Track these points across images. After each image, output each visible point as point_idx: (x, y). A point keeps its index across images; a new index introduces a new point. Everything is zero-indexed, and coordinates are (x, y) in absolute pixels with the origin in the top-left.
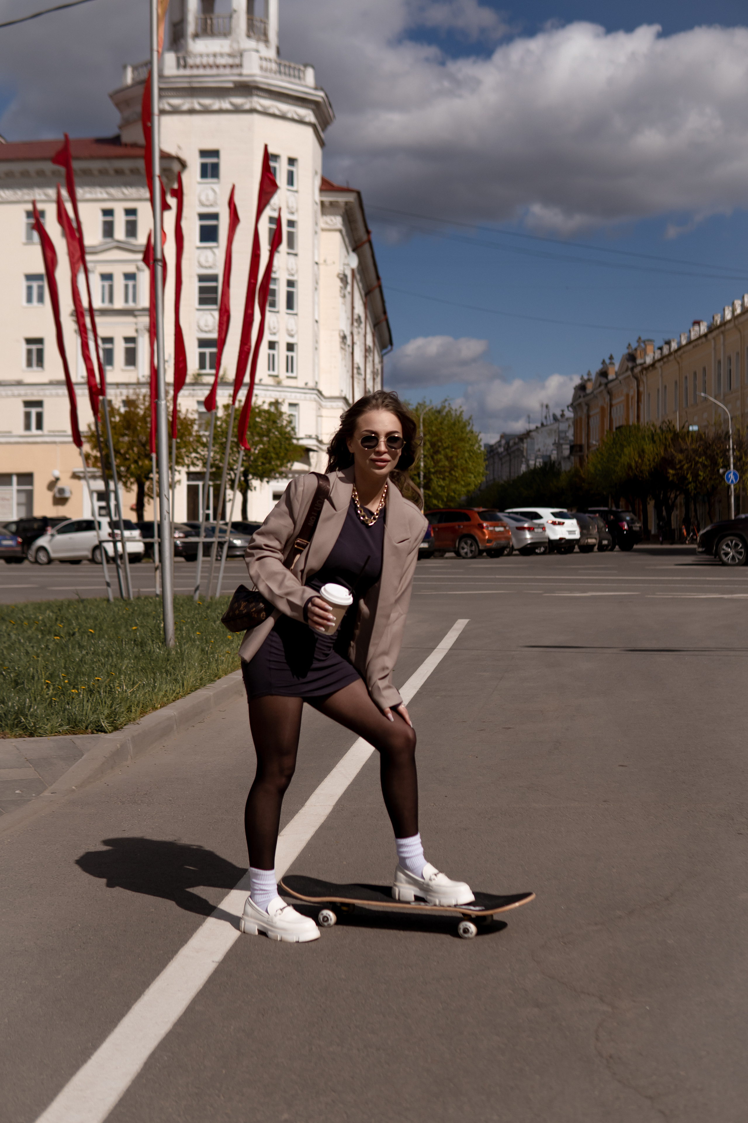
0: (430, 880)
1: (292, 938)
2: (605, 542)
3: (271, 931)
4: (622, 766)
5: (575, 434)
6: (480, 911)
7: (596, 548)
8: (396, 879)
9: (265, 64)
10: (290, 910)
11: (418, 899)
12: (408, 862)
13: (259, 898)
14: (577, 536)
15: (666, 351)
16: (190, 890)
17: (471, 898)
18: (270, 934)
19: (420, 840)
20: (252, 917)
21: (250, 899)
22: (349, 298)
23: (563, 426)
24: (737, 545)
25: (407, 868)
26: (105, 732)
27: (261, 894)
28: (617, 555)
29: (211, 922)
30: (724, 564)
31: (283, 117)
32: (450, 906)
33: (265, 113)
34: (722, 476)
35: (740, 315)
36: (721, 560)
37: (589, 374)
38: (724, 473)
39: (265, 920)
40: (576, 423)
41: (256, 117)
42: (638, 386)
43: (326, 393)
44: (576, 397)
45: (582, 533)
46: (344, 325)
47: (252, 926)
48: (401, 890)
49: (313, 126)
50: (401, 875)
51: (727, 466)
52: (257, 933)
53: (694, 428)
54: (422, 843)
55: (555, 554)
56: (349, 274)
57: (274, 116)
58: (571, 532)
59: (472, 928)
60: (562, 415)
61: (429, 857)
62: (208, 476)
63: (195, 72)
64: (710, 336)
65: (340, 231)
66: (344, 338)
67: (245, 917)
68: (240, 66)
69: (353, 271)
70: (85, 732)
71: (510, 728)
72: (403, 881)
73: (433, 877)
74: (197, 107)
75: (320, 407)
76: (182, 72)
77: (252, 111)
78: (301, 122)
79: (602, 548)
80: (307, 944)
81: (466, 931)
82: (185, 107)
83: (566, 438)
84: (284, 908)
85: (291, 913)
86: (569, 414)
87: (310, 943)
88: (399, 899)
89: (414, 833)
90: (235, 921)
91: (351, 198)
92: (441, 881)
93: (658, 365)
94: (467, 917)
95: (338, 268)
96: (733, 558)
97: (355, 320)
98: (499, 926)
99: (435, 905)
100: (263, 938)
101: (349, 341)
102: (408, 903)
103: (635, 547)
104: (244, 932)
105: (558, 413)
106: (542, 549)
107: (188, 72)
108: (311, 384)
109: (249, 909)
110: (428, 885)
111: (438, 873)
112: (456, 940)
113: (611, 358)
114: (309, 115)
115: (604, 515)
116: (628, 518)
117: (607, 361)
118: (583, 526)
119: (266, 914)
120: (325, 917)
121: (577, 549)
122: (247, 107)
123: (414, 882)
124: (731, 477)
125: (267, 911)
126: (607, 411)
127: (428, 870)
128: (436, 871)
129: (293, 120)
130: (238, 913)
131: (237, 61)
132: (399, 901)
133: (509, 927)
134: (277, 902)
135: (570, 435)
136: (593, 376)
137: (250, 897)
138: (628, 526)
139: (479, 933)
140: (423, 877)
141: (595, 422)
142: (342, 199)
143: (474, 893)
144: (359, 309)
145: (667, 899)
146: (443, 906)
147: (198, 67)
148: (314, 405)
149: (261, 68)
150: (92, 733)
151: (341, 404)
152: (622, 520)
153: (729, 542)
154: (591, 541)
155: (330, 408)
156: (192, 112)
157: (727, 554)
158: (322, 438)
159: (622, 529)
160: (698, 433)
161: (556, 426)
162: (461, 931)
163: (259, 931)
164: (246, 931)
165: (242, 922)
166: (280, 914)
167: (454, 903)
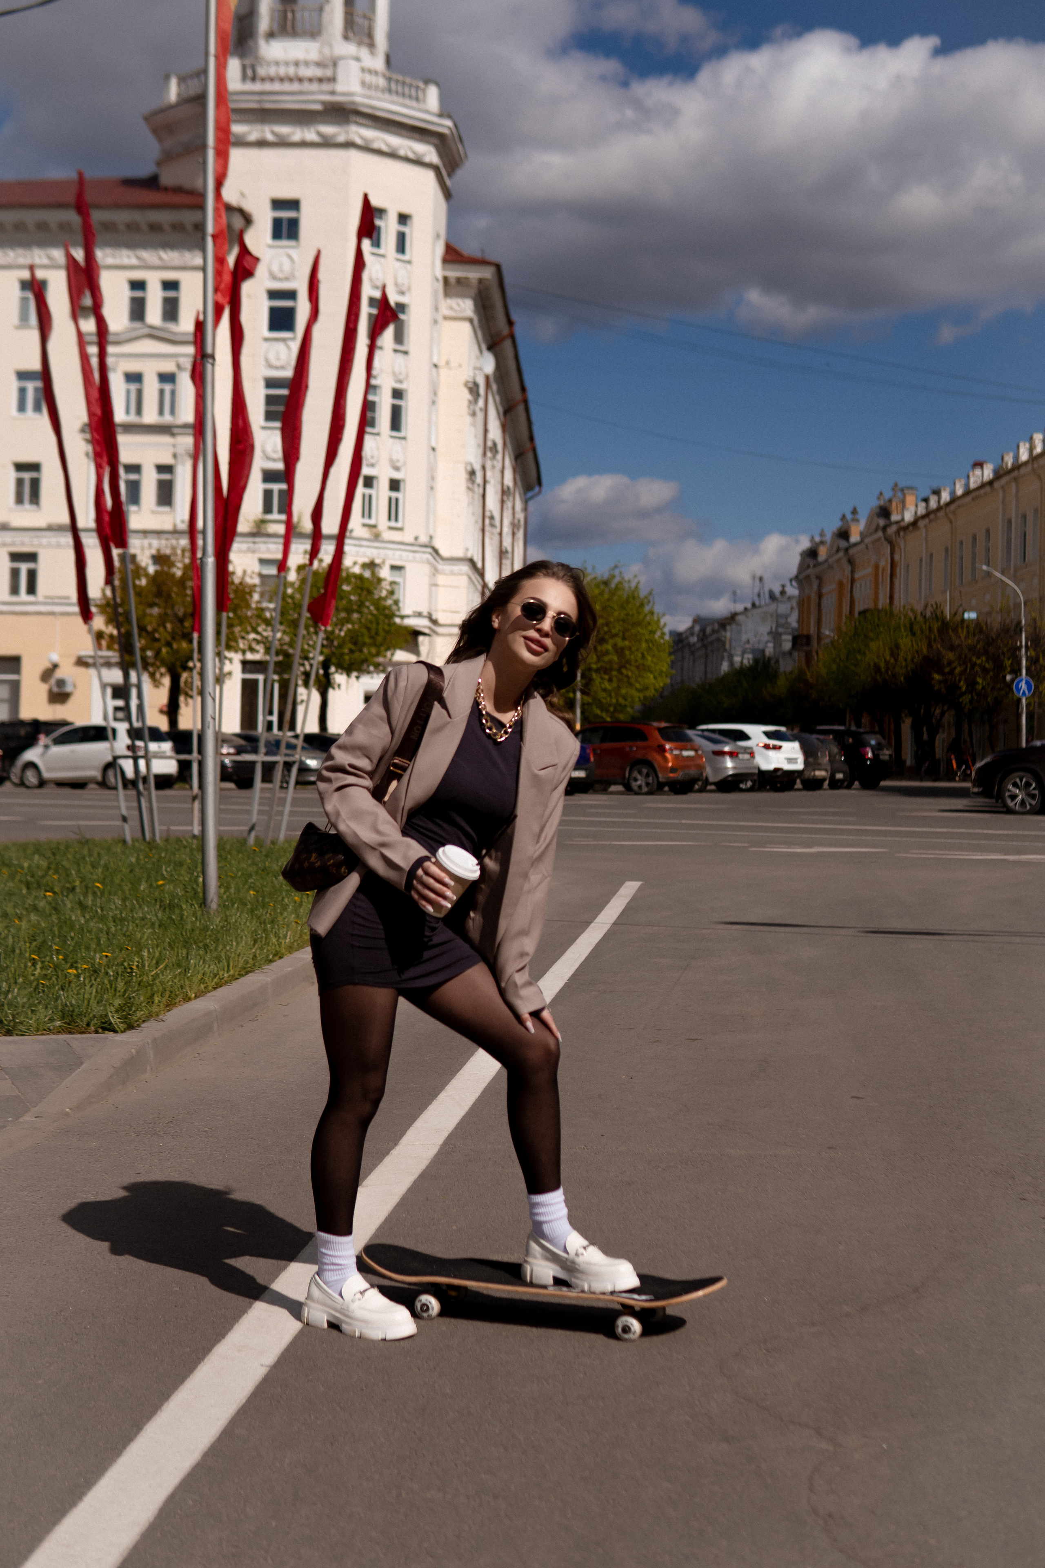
0: (577, 1255)
1: (376, 1335)
2: (839, 776)
3: (347, 1323)
4: (857, 1097)
5: (800, 620)
6: (646, 1301)
7: (826, 784)
8: (527, 1252)
9: (368, 78)
10: (374, 1294)
11: (558, 1282)
12: (545, 1229)
13: (329, 1276)
14: (799, 766)
15: (933, 504)
16: (231, 1262)
17: (635, 1282)
18: (344, 1327)
19: (563, 1198)
20: (318, 1302)
21: (317, 1277)
22: (480, 416)
23: (783, 608)
24: (1028, 784)
25: (544, 1236)
26: (115, 1031)
27: (333, 1270)
28: (856, 795)
29: (260, 1308)
30: (1009, 811)
31: (392, 155)
32: (604, 1293)
33: (368, 149)
34: (1009, 686)
36: (1005, 805)
37: (822, 534)
38: (1012, 681)
39: (339, 1307)
40: (803, 603)
41: (353, 153)
42: (892, 553)
43: (444, 552)
44: (802, 567)
45: (806, 762)
46: (473, 456)
47: (319, 1316)
48: (535, 1268)
49: (436, 169)
50: (535, 1247)
51: (1016, 672)
52: (325, 1325)
53: (970, 615)
54: (567, 1201)
55: (768, 791)
56: (481, 382)
57: (379, 152)
58: (790, 760)
59: (636, 1326)
60: (783, 593)
61: (575, 1222)
62: (271, 667)
63: (268, 87)
64: (997, 485)
65: (471, 320)
66: (472, 473)
67: (309, 1302)
68: (333, 80)
69: (487, 378)
70: (85, 1030)
71: (696, 1040)
72: (538, 1255)
73: (581, 1251)
74: (270, 137)
75: (435, 571)
76: (249, 86)
77: (349, 145)
78: (418, 162)
79: (835, 784)
80: (397, 1343)
81: (627, 1329)
82: (253, 137)
83: (786, 625)
84: (366, 1290)
85: (376, 1299)
86: (793, 591)
88: (531, 1282)
89: (555, 1187)
91: (487, 273)
92: (593, 1256)
93: (921, 524)
94: (628, 1310)
95: (466, 374)
96: (1023, 802)
97: (489, 449)
98: (674, 1324)
99: (583, 1292)
100: (335, 1332)
101: (479, 479)
102: (545, 1287)
103: (883, 783)
104: (308, 1324)
106: (749, 784)
107: (258, 87)
108: (423, 539)
109: (315, 1292)
110: (573, 1262)
111: (588, 1246)
112: (612, 1342)
113: (854, 512)
114: (429, 153)
115: (839, 737)
116: (873, 742)
117: (849, 516)
118: (808, 751)
119: (340, 1298)
120: (424, 1305)
121: (798, 785)
122: (341, 139)
123: (554, 1258)
124: (1023, 686)
125: (341, 1295)
126: (847, 588)
127: (575, 1241)
128: (585, 1242)
129: (407, 159)
131: (329, 73)
132: (532, 1285)
133: (688, 1325)
134: (356, 1282)
135: (793, 620)
136: (828, 537)
137: (318, 1273)
138: (873, 753)
139: (645, 1333)
140: (566, 1251)
141: (829, 603)
142: (474, 274)
143: (639, 1276)
144: (495, 433)
145: (916, 1290)
146: (594, 1293)
147: (272, 80)
148: (426, 569)
149: (363, 84)
150: (97, 1032)
151: (465, 568)
152: (865, 744)
153: (1018, 780)
154: (820, 774)
155: (452, 573)
156: (261, 144)
157: (1013, 797)
158: (441, 618)
159: (864, 758)
160: (977, 623)
161: (773, 607)
162: (620, 1330)
163: (329, 1323)
164: (310, 1323)
165: (304, 1310)
166: (359, 1299)
167: (610, 1288)
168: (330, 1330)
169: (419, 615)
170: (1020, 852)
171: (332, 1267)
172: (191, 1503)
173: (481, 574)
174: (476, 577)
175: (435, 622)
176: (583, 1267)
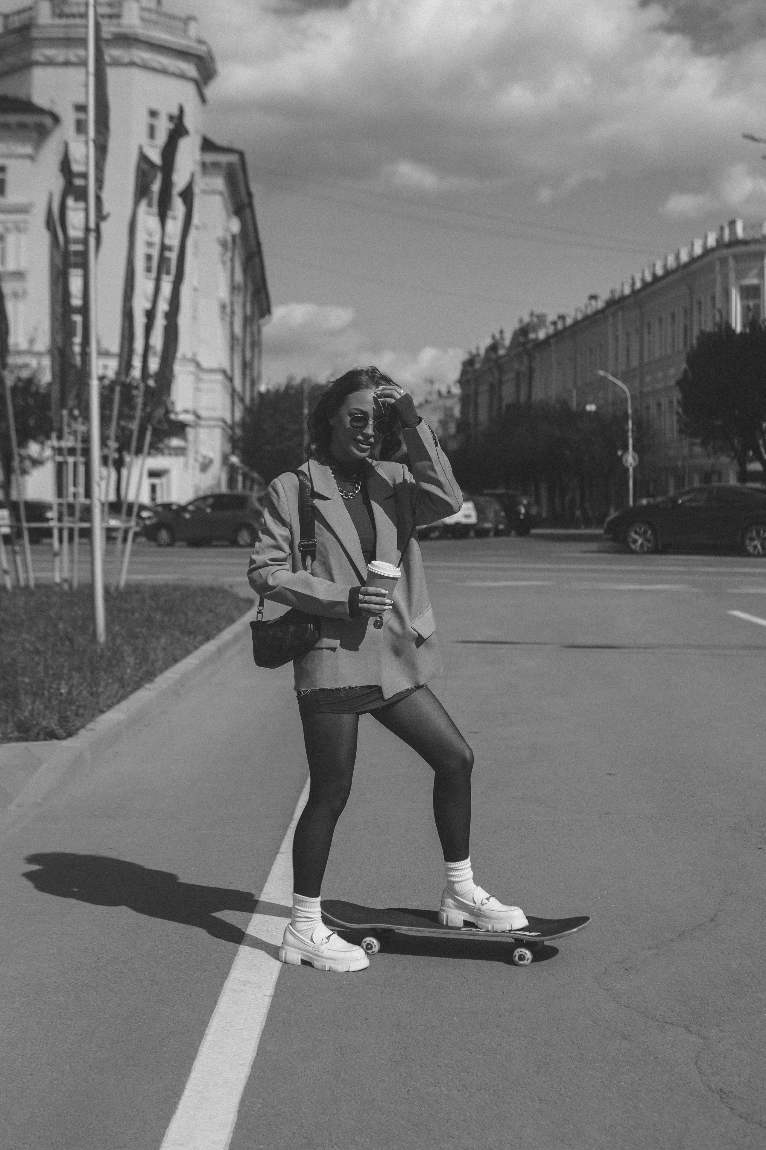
0: (482, 904)
1: (341, 968)
2: (501, 527)
3: (317, 960)
4: (611, 774)
5: (463, 412)
6: (536, 936)
7: (492, 533)
8: (443, 904)
9: (146, 15)
11: (467, 924)
12: (457, 887)
13: (299, 925)
14: (473, 520)
15: (560, 326)
16: (214, 914)
17: (524, 923)
18: (316, 964)
19: (470, 864)
20: (294, 947)
21: (290, 926)
22: (229, 264)
23: (449, 403)
24: (645, 532)
25: (456, 893)
26: (58, 738)
27: (301, 922)
28: (512, 539)
29: (244, 951)
30: (633, 552)
31: (164, 71)
32: (504, 932)
33: (145, 67)
34: (620, 459)
35: (640, 291)
36: (629, 547)
37: (478, 348)
38: (622, 455)
39: (310, 949)
40: (464, 400)
41: (135, 72)
42: (530, 362)
43: (205, 365)
44: (464, 372)
45: (478, 518)
46: (223, 293)
47: (294, 956)
48: (450, 915)
49: (195, 81)
50: (450, 901)
51: (625, 449)
52: (300, 963)
53: (591, 408)
54: (473, 867)
55: (450, 538)
56: (229, 238)
57: (154, 70)
58: (467, 516)
59: (528, 954)
60: (449, 392)
62: (79, 452)
63: (71, 21)
64: (608, 312)
65: (221, 193)
66: (223, 307)
67: (286, 947)
68: (118, 16)
69: (234, 237)
70: (36, 739)
71: (477, 733)
72: (452, 906)
73: (485, 901)
74: (73, 58)
75: (198, 380)
76: (58, 21)
77: (132, 64)
78: (182, 76)
79: (498, 533)
81: (522, 958)
82: (61, 58)
83: (452, 416)
84: (330, 936)
85: (338, 942)
86: (456, 390)
87: (360, 973)
88: (447, 925)
89: (464, 858)
90: (274, 951)
91: (234, 158)
92: (494, 905)
93: (552, 341)
94: (520, 943)
95: (220, 233)
96: (642, 545)
97: (234, 288)
98: (553, 952)
99: (488, 931)
100: (308, 968)
101: (228, 310)
102: (459, 928)
103: (533, 531)
104: (285, 962)
105: (444, 390)
106: (437, 534)
107: (63, 21)
108: (189, 355)
109: (290, 938)
110: (479, 910)
111: (490, 897)
112: (513, 968)
113: (502, 332)
114: (190, 69)
115: (499, 498)
116: (525, 502)
117: (498, 336)
118: (480, 510)
119: (312, 943)
120: (368, 944)
121: (472, 534)
122: (126, 59)
124: (630, 459)
125: (312, 940)
126: (494, 389)
127: (480, 894)
128: (488, 895)
129: (174, 75)
130: (277, 942)
131: (115, 11)
132: (447, 927)
133: (560, 952)
134: (322, 931)
135: (457, 411)
136: (482, 352)
137: (290, 924)
138: (526, 510)
139: (535, 960)
140: (474, 902)
141: (483, 400)
142: (224, 159)
143: (527, 918)
144: (239, 277)
145: (712, 920)
146: (496, 932)
147: (73, 16)
148: (191, 378)
149: (142, 19)
150: (45, 740)
151: (219, 377)
152: (520, 503)
153: (638, 530)
154: (488, 525)
155: (211, 381)
156: (67, 63)
157: (635, 541)
158: (203, 413)
159: (519, 513)
160: (596, 413)
161: (441, 403)
162: (517, 958)
163: (302, 960)
164: (287, 961)
165: (282, 952)
166: (326, 943)
167: (508, 928)
168: (303, 965)
169: (186, 411)
170: (650, 583)
171: (302, 919)
172: (259, 1106)
173: (231, 379)
174: (228, 383)
175: (198, 417)
176: (487, 913)
